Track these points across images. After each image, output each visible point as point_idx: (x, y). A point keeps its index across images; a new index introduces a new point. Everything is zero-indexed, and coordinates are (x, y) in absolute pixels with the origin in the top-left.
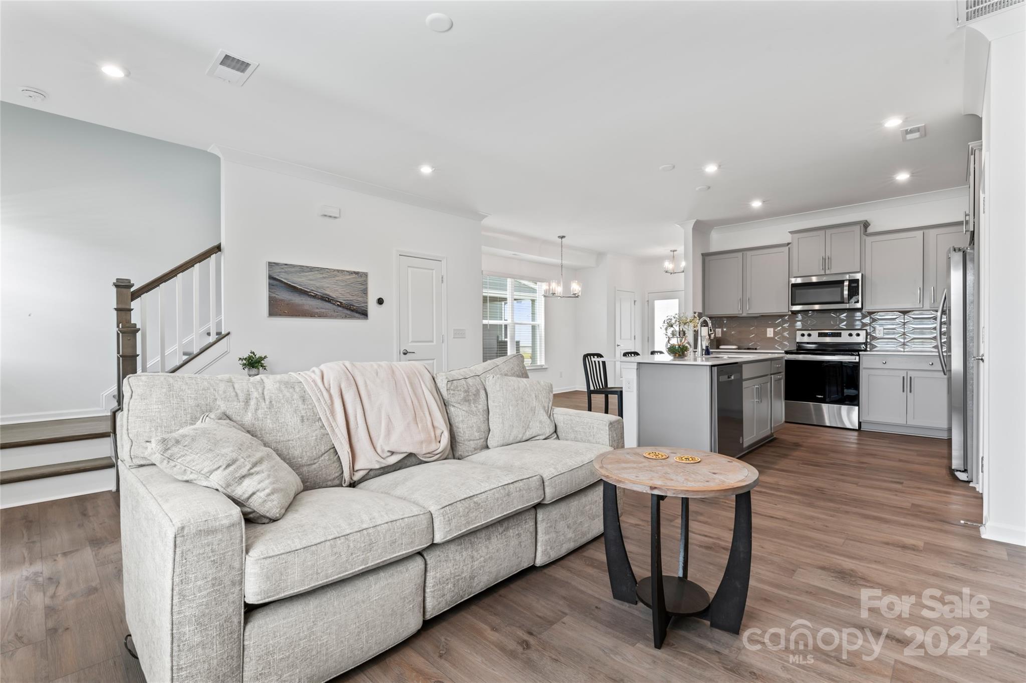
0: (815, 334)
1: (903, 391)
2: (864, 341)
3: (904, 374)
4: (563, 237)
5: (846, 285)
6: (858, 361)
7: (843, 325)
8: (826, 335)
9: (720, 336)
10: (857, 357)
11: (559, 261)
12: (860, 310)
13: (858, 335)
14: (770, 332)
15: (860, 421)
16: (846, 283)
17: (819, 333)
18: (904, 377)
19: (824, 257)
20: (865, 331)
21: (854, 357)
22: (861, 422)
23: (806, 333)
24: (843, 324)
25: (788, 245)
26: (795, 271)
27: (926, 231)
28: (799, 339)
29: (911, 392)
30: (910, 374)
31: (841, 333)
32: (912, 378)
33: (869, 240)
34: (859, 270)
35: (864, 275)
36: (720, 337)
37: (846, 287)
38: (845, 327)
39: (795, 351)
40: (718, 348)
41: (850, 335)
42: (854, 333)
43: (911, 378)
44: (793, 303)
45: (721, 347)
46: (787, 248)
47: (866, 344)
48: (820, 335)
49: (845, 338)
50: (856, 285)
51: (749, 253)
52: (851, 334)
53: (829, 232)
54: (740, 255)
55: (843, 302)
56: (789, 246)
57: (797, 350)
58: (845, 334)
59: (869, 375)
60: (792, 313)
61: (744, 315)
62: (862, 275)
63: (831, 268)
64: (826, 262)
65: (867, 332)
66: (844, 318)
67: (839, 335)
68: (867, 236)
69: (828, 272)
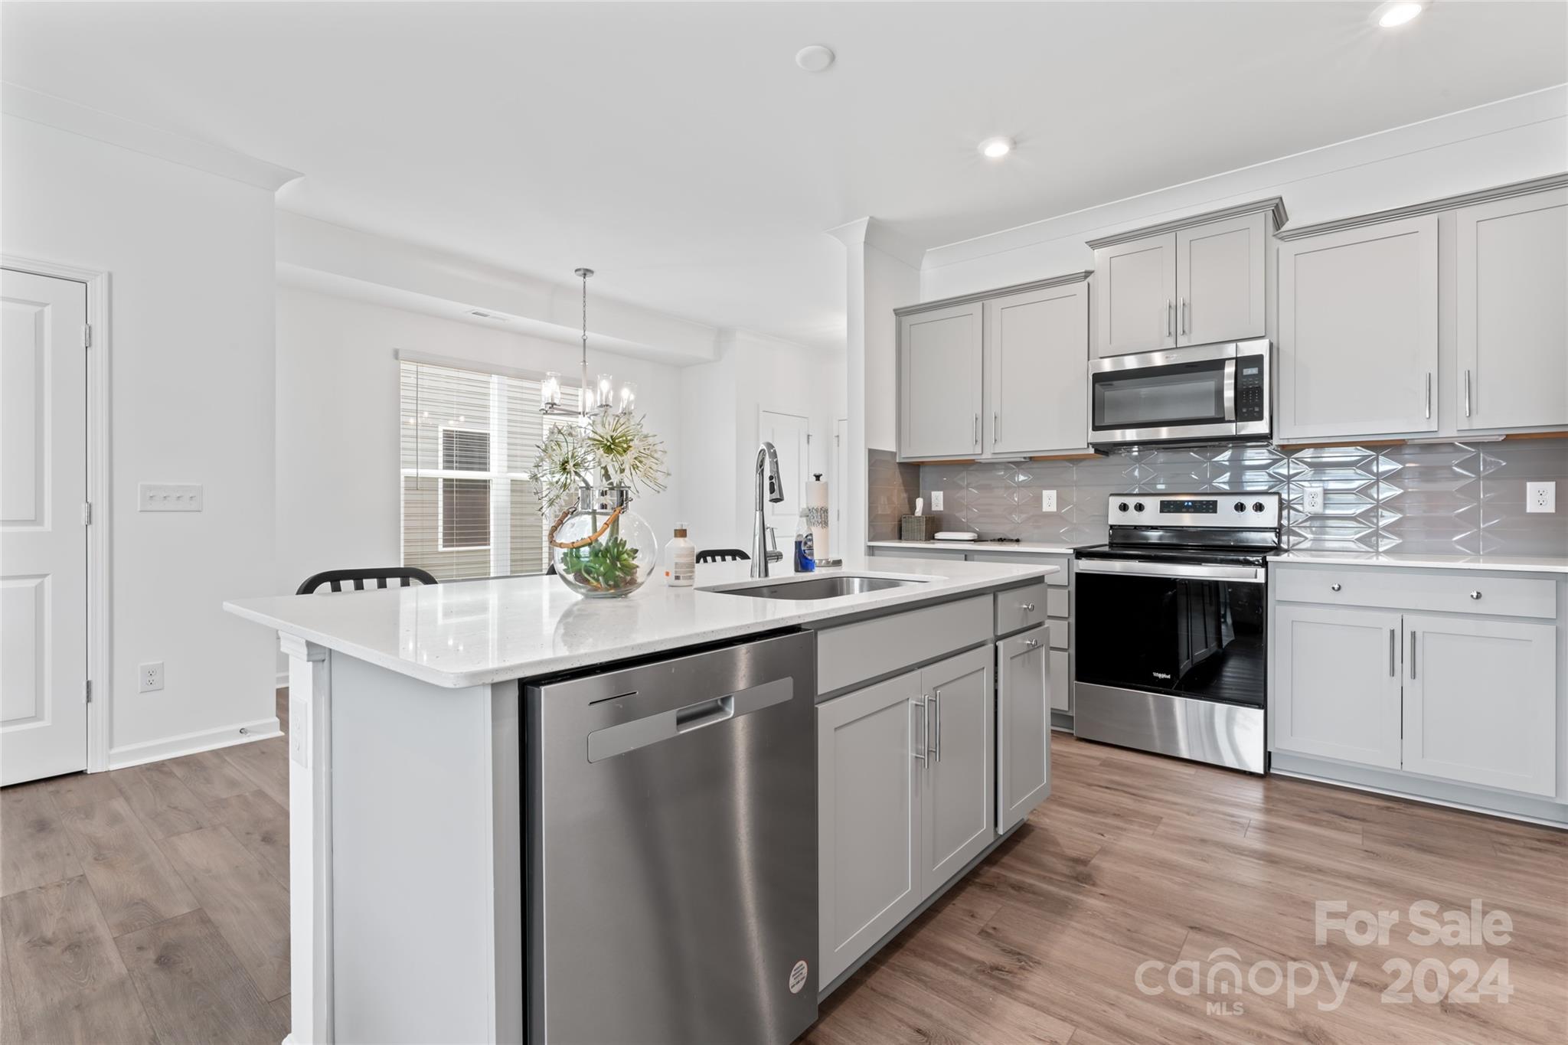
0: (1152, 504)
1: (1393, 673)
2: (1275, 525)
3: (1392, 621)
4: (586, 272)
5: (1229, 374)
6: (1263, 581)
7: (1222, 482)
8: (1179, 507)
9: (942, 509)
10: (1261, 571)
11: (576, 333)
12: (1266, 438)
13: (1259, 507)
14: (1049, 501)
15: (1269, 750)
16: (1230, 369)
17: (1162, 502)
18: (1393, 632)
19: (1173, 304)
20: (1276, 498)
21: (1251, 570)
22: (1270, 753)
23: (1131, 502)
24: (1221, 479)
25: (1086, 277)
26: (1102, 344)
27: (1446, 215)
28: (1116, 518)
29: (1414, 676)
30: (1413, 623)
31: (1215, 502)
32: (1418, 635)
33: (1287, 249)
34: (1264, 334)
35: (1275, 344)
36: (941, 511)
37: (1230, 378)
38: (1226, 487)
39: (1106, 549)
40: (930, 537)
41: (1240, 507)
42: (1249, 502)
43: (1413, 634)
44: (1096, 424)
45: (939, 535)
46: (1085, 283)
47: (1278, 531)
48: (1166, 507)
49: (1225, 516)
50: (1254, 371)
51: (996, 304)
52: (1242, 505)
53: (1185, 235)
54: (977, 307)
55: (1221, 420)
56: (1089, 279)
57: (1111, 545)
58: (1226, 504)
59: (1293, 621)
60: (1097, 451)
61: (987, 456)
62: (1271, 345)
63: (1190, 332)
64: (1177, 315)
65: (1281, 501)
66: (1227, 463)
67: (1211, 507)
68: (1282, 239)
69: (1183, 341)
